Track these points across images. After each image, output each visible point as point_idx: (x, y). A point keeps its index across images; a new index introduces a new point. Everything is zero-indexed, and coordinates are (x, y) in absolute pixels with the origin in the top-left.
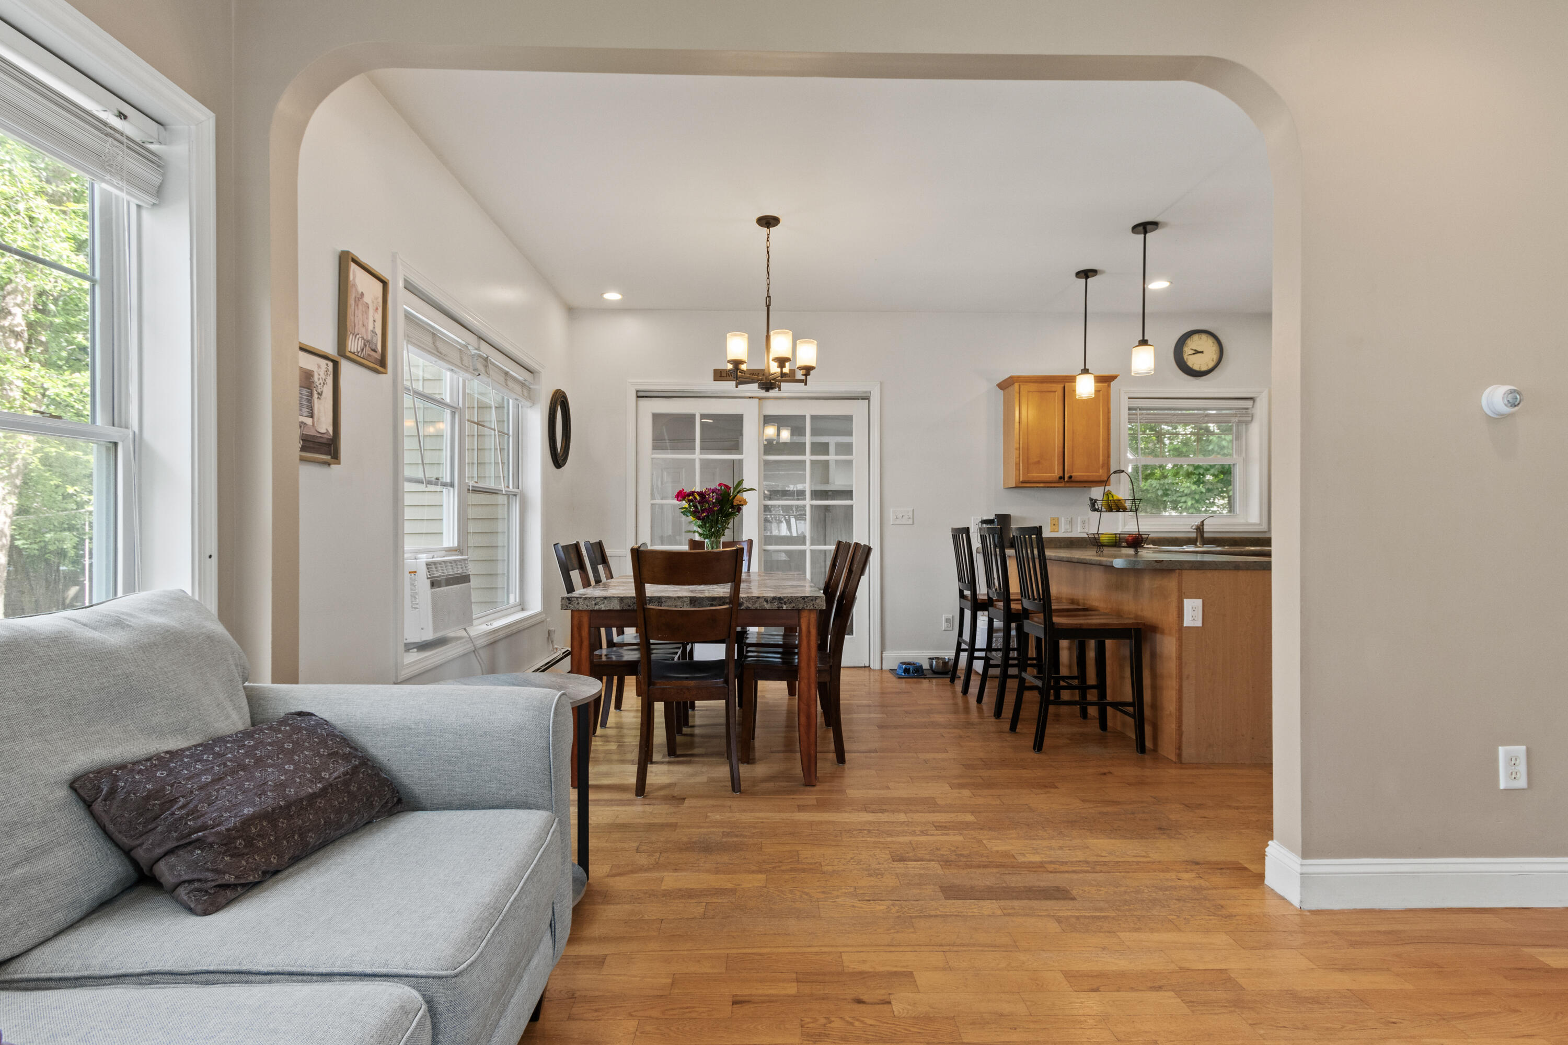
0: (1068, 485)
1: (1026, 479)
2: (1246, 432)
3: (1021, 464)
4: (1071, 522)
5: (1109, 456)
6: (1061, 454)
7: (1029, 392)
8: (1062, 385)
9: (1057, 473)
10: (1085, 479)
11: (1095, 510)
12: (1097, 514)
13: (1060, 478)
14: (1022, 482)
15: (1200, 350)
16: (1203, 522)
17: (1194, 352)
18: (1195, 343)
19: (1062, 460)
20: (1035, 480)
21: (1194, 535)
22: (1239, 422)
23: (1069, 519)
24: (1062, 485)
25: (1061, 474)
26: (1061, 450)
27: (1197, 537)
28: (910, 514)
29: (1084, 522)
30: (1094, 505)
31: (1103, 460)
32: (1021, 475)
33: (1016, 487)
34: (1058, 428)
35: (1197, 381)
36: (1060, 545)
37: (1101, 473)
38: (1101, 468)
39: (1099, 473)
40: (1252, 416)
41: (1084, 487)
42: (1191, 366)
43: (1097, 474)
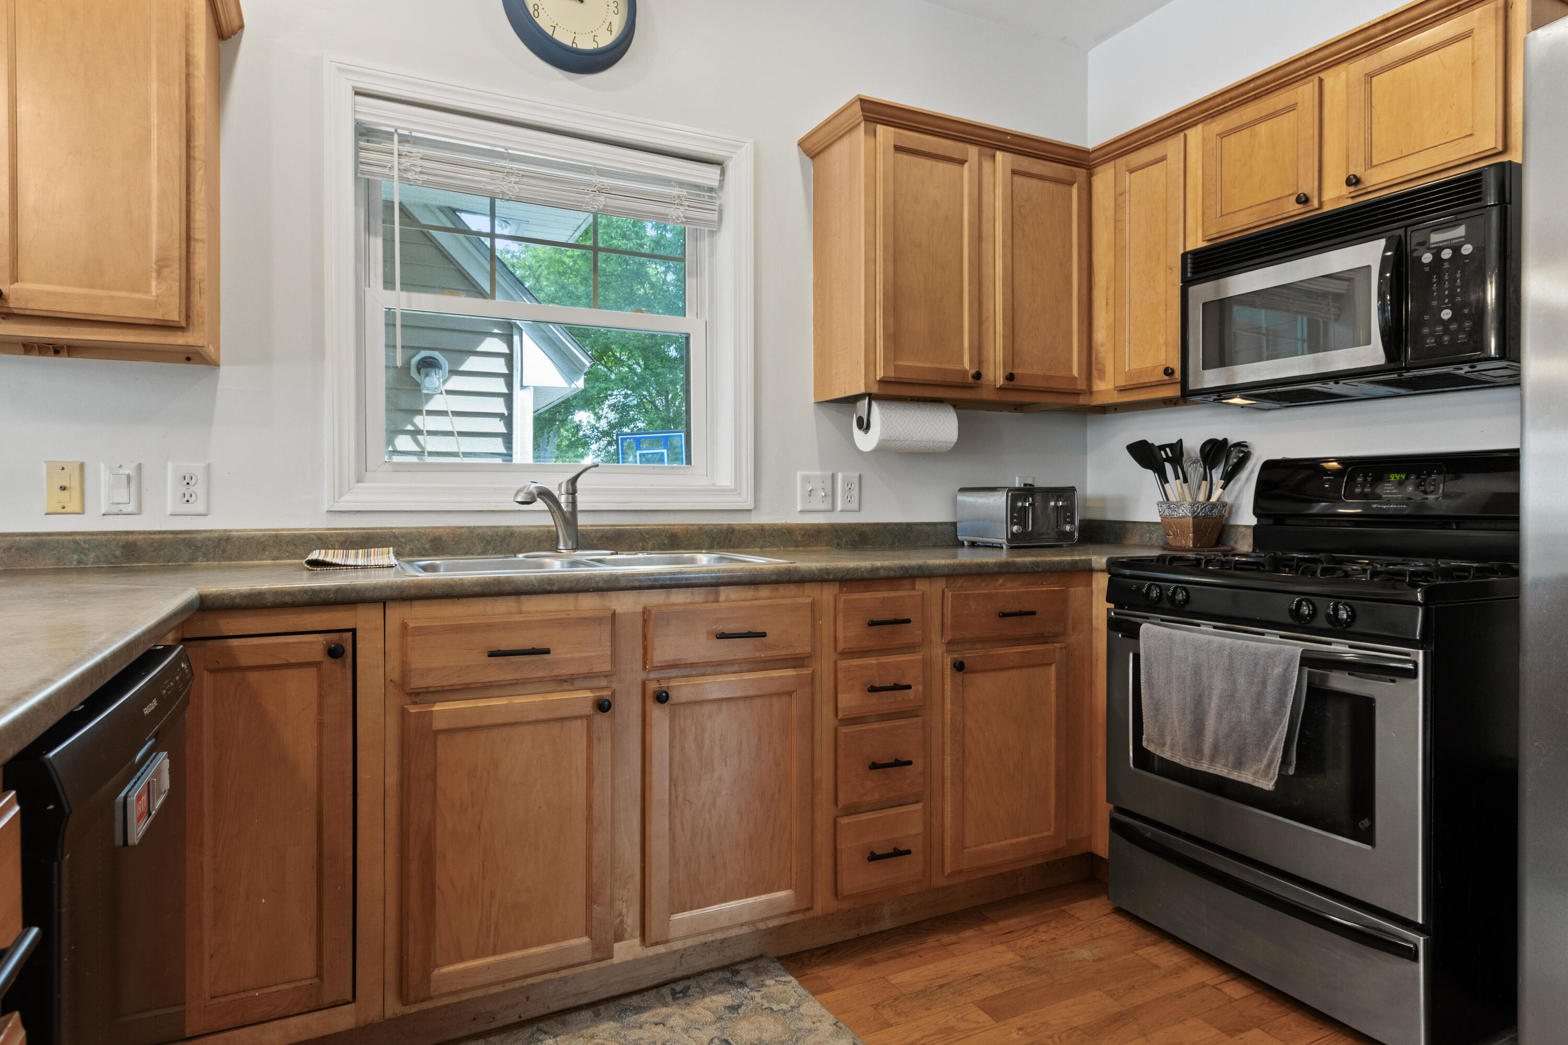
2: (711, 253)
4: (136, 480)
10: (79, 308)
21: (542, 520)
22: (689, 220)
23: (134, 466)
29: (187, 480)
31: (161, 247)
35: (571, 83)
36: (80, 562)
37: (154, 293)
38: (154, 275)
39: (148, 291)
40: (721, 212)
41: (188, 359)
42: (549, 31)
43: (137, 295)
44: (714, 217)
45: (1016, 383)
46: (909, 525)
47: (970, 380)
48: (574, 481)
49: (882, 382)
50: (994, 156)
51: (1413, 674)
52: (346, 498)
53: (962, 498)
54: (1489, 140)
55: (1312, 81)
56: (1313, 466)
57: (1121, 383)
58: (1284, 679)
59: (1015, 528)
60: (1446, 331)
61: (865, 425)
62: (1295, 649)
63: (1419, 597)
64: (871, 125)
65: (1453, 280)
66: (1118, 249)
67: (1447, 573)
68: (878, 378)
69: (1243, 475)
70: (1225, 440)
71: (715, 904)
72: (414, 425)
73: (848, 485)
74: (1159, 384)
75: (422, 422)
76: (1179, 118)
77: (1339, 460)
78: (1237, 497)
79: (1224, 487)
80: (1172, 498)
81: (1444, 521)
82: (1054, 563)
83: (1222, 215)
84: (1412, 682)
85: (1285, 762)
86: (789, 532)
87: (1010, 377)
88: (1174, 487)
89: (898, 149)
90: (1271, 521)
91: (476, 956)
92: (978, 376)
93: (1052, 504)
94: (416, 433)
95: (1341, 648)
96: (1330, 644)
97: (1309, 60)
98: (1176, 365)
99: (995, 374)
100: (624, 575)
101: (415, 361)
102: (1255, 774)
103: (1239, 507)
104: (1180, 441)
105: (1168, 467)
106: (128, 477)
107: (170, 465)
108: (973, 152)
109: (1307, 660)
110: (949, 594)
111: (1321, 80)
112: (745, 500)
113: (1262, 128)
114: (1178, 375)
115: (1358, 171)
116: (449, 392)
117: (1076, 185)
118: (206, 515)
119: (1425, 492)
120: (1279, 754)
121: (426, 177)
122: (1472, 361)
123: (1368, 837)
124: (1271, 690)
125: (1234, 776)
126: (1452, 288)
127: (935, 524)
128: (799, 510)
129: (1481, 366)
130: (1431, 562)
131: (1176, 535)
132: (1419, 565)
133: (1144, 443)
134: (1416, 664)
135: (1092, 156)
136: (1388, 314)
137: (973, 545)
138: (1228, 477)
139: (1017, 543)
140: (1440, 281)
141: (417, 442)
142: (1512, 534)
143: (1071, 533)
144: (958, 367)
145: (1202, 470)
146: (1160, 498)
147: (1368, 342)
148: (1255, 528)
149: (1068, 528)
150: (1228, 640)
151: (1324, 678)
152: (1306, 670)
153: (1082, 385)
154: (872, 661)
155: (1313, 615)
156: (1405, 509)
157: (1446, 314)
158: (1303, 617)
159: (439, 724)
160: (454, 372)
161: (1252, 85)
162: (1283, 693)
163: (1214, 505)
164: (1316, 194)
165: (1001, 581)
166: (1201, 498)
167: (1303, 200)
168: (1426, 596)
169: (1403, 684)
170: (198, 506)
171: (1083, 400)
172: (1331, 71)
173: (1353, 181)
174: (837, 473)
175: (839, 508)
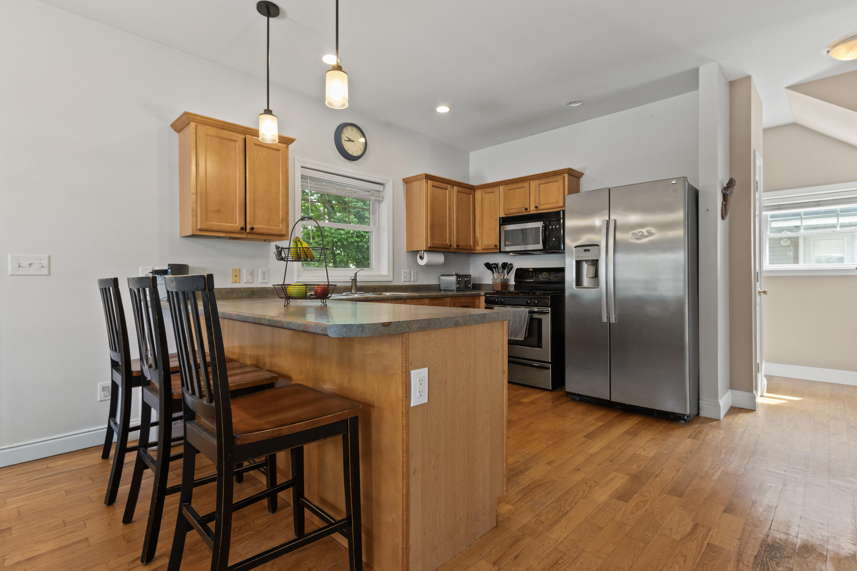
0: (250, 236)
1: (204, 227)
2: (379, 208)
3: (199, 211)
4: (252, 274)
5: (287, 213)
6: (243, 205)
7: (207, 135)
8: (244, 137)
9: (238, 223)
10: (266, 231)
11: (282, 259)
12: (283, 263)
13: (242, 229)
14: (200, 230)
15: (352, 139)
16: (356, 273)
17: (347, 139)
18: (348, 133)
19: (243, 211)
20: (214, 228)
21: (350, 284)
22: (376, 200)
23: (251, 270)
24: (244, 236)
25: (243, 225)
26: (243, 200)
27: (352, 286)
28: (45, 262)
29: (264, 274)
30: (281, 254)
31: (282, 216)
32: (199, 223)
33: (193, 236)
34: (240, 179)
35: (350, 163)
36: (242, 296)
37: (281, 227)
38: (281, 223)
39: (279, 227)
40: (383, 197)
41: (265, 241)
42: (347, 150)
43: (277, 228)
44: (381, 199)
45: (460, 247)
46: (429, 285)
47: (449, 246)
49: (430, 247)
50: (453, 187)
51: (548, 313)
52: (300, 278)
53: (441, 278)
54: (561, 204)
55: (528, 182)
56: (527, 270)
57: (483, 248)
58: (525, 316)
59: (458, 286)
60: (554, 243)
61: (421, 258)
62: (527, 310)
63: (550, 298)
64: (427, 180)
65: (555, 233)
66: (482, 213)
67: (554, 293)
68: (429, 246)
69: (511, 272)
70: (507, 263)
73: (415, 275)
74: (494, 249)
76: (498, 183)
77: (532, 269)
78: (510, 277)
79: (507, 275)
80: (496, 278)
81: (554, 283)
82: (473, 294)
83: (508, 209)
84: (548, 314)
85: (525, 334)
87: (458, 246)
88: (496, 275)
89: (433, 186)
90: (518, 283)
92: (451, 246)
93: (466, 279)
95: (536, 309)
96: (533, 308)
97: (528, 178)
98: (498, 244)
99: (454, 245)
102: (520, 338)
103: (510, 279)
104: (498, 263)
105: (494, 269)
106: (251, 273)
107: (260, 269)
108: (449, 186)
109: (530, 312)
110: (452, 301)
111: (530, 182)
112: (390, 278)
113: (517, 190)
114: (498, 247)
115: (537, 205)
117: (471, 195)
118: (268, 283)
119: (550, 276)
120: (524, 332)
121: (315, 189)
122: (559, 250)
123: (540, 347)
124: (523, 319)
125: (515, 339)
126: (555, 234)
127: (435, 285)
128: (403, 281)
129: (560, 250)
130: (551, 292)
131: (496, 287)
132: (549, 292)
133: (488, 263)
134: (549, 311)
135: (475, 187)
136: (543, 237)
137: (445, 290)
138: (508, 273)
139: (458, 289)
140: (553, 233)
142: (563, 285)
143: (470, 287)
144: (446, 243)
145: (502, 270)
146: (492, 278)
147: (539, 244)
148: (515, 285)
149: (470, 286)
150: (514, 309)
151: (533, 315)
152: (529, 314)
153: (473, 248)
155: (530, 303)
156: (546, 280)
157: (554, 239)
158: (529, 303)
161: (515, 180)
162: (525, 320)
163: (505, 279)
164: (529, 208)
165: (462, 298)
166: (502, 278)
167: (526, 209)
168: (551, 297)
169: (547, 315)
170: (266, 281)
171: (473, 252)
172: (532, 181)
173: (536, 207)
174: (412, 271)
175: (412, 281)
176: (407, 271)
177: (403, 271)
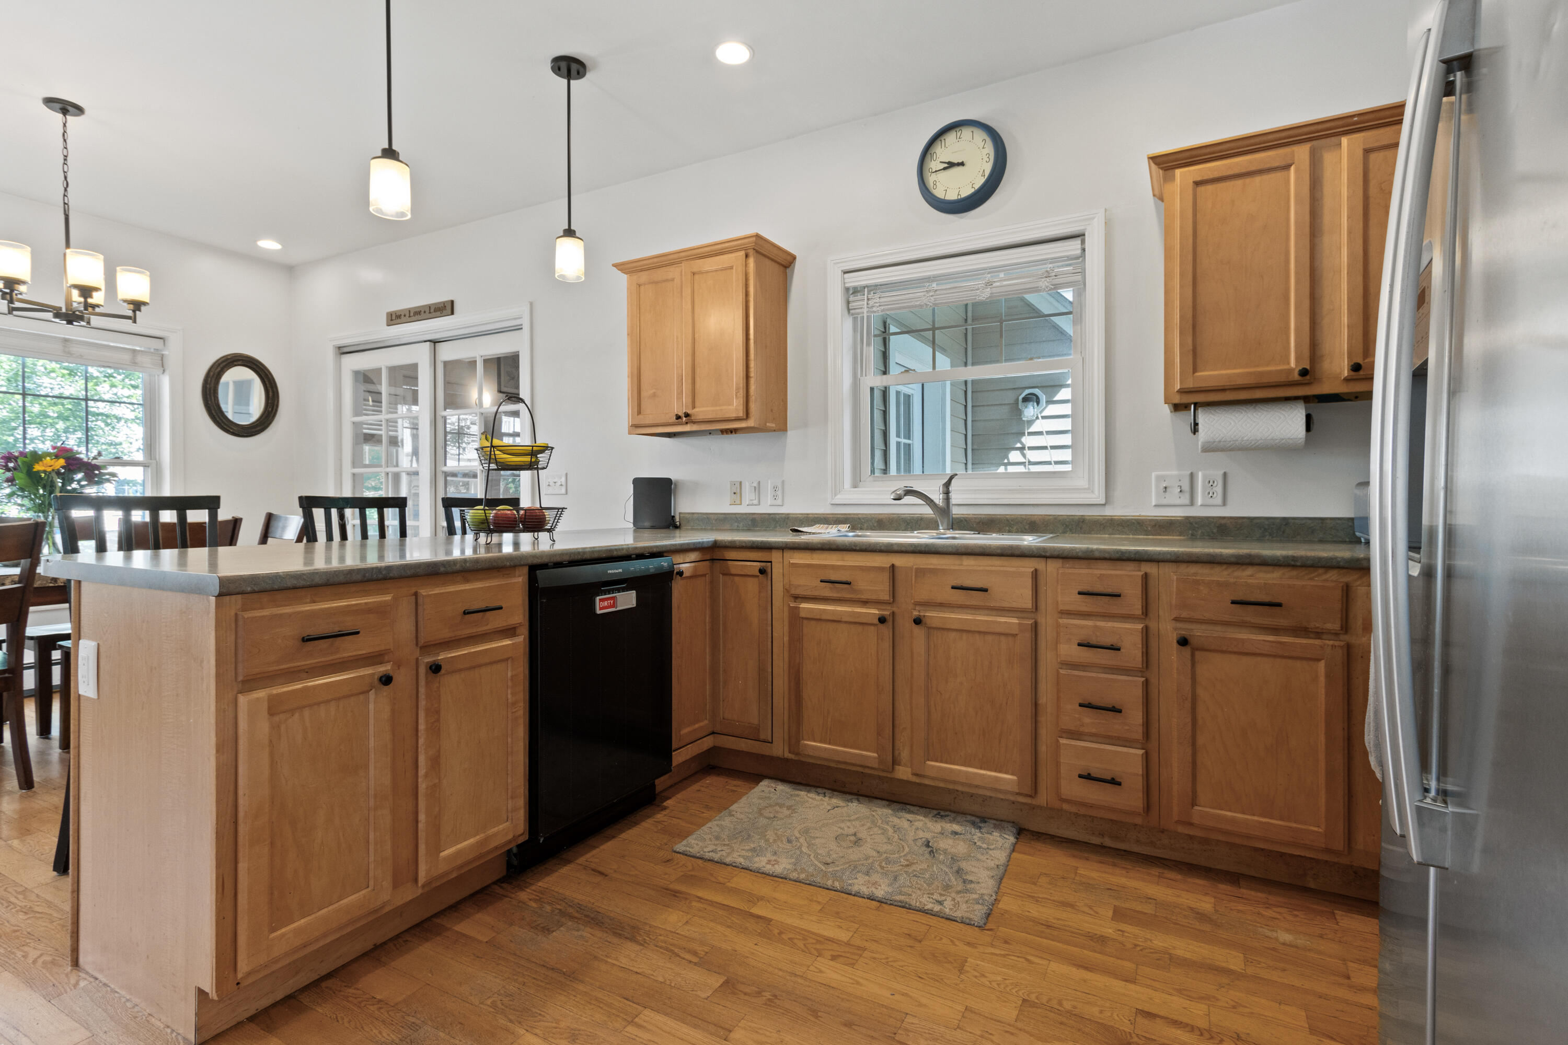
3: (631, 399)
8: (680, 268)
9: (675, 410)
10: (712, 416)
13: (678, 418)
15: (957, 161)
17: (945, 166)
18: (947, 150)
20: (649, 423)
23: (755, 484)
25: (679, 412)
28: (563, 480)
29: (775, 489)
31: (737, 384)
37: (735, 405)
38: (735, 396)
42: (942, 195)
43: (728, 405)
45: (1364, 372)
46: (1284, 519)
47: (1296, 377)
48: (948, 484)
50: (1334, 145)
52: (839, 496)
61: (1194, 430)
64: (1170, 173)
68: (1176, 390)
71: (958, 765)
72: (1022, 443)
73: (1211, 483)
75: (1028, 441)
86: (1139, 523)
87: (1356, 368)
89: (1200, 183)
91: (821, 742)
92: (1309, 372)
94: (1022, 449)
99: (1338, 368)
100: (896, 544)
101: (1021, 398)
106: (756, 488)
107: (770, 481)
108: (1303, 151)
110: (1174, 578)
112: (1098, 496)
116: (1043, 417)
118: (781, 505)
121: (882, 307)
128: (1154, 504)
141: (1024, 455)
144: (1285, 367)
154: (1089, 623)
159: (803, 615)
160: (1050, 402)
170: (779, 502)
174: (1200, 474)
175: (1199, 503)
176: (1175, 473)
177: (1153, 474)
